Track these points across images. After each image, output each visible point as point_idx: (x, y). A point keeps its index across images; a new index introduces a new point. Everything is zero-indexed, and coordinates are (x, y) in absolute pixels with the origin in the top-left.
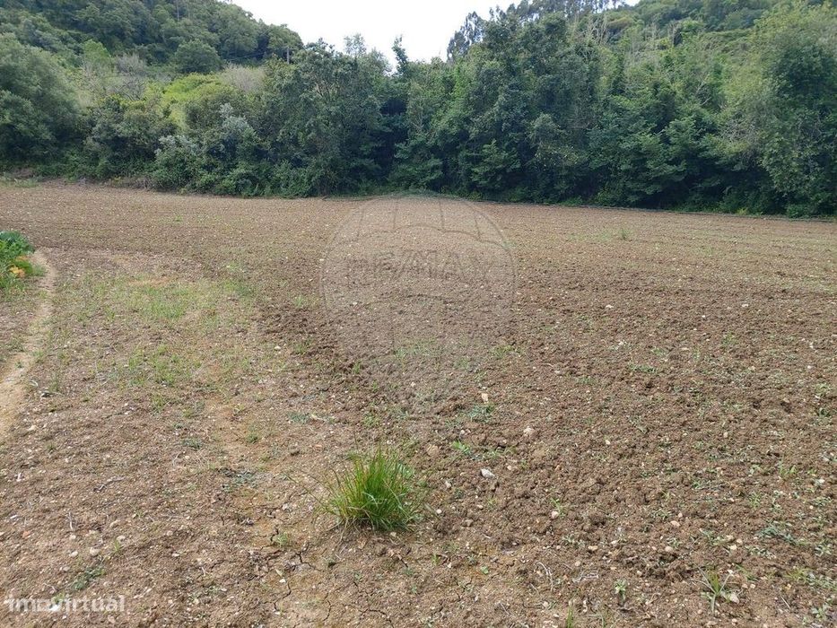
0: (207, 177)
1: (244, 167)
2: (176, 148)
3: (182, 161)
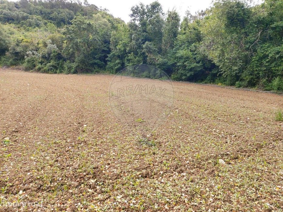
1: (52, 63)
2: (32, 56)
3: (33, 60)
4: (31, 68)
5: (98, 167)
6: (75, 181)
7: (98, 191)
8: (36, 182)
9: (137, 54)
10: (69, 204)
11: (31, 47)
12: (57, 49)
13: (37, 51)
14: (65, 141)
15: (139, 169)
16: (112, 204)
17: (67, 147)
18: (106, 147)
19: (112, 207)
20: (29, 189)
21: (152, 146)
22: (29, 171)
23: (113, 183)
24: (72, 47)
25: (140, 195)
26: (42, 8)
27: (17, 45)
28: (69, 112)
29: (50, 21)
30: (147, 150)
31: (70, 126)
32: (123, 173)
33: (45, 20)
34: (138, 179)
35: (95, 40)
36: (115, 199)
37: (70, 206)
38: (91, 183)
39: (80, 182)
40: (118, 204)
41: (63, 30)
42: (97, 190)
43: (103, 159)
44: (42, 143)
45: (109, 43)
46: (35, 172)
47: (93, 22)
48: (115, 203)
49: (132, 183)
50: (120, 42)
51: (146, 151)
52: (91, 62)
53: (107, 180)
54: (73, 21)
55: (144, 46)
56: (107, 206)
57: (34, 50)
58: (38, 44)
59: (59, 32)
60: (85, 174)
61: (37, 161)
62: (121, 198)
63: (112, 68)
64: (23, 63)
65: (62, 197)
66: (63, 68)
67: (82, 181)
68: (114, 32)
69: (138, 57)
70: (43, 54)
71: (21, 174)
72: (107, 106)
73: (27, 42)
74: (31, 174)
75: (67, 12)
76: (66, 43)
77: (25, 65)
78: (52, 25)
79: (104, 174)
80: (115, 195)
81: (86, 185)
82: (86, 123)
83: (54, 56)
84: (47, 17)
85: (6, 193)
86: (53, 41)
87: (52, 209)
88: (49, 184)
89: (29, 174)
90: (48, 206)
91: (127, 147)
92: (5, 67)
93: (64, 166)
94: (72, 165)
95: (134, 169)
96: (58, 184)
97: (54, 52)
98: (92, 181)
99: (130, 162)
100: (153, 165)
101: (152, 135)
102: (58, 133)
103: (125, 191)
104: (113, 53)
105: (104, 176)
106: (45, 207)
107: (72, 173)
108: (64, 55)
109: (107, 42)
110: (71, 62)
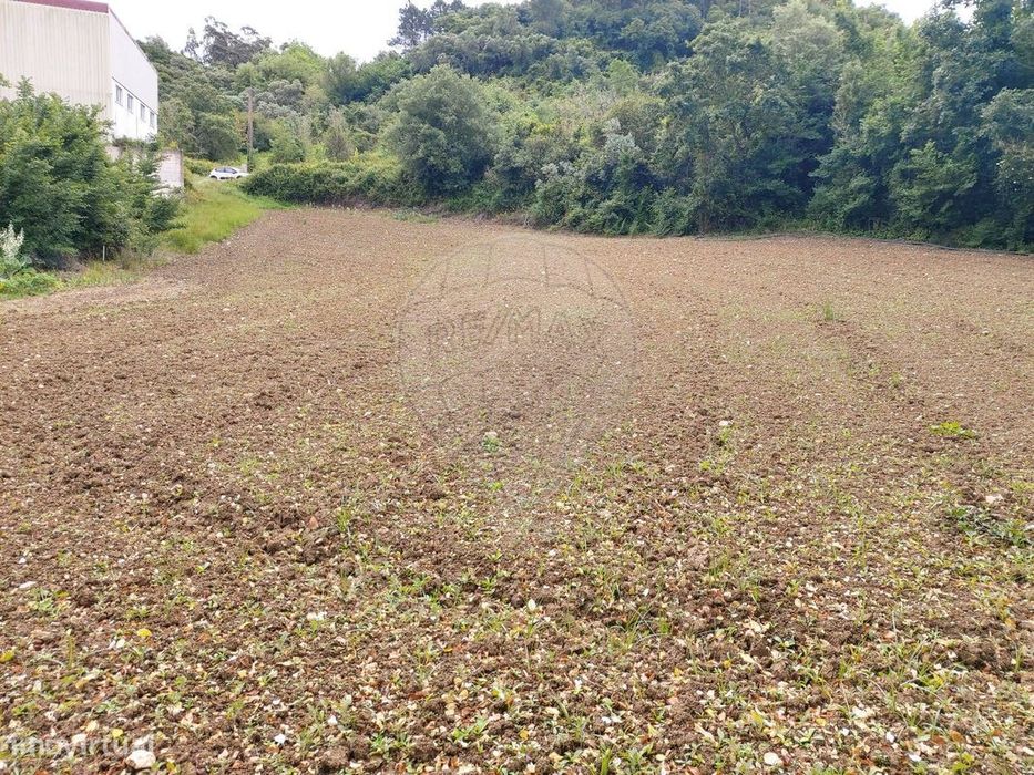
0: (577, 210)
1: (617, 198)
2: (557, 177)
3: (559, 193)
4: (552, 218)
5: (776, 582)
6: (696, 611)
7: (776, 667)
8: (573, 584)
9: (948, 150)
10: (677, 685)
11: (557, 150)
12: (637, 148)
13: (572, 160)
14: (656, 468)
15: (947, 628)
16: (831, 729)
17: (665, 490)
18: (805, 513)
19: (832, 741)
20: (554, 601)
21: (1012, 543)
22: (551, 545)
23: (837, 655)
24: (689, 139)
25: (952, 732)
26: (596, 11)
27: (517, 145)
28: (668, 368)
29: (617, 52)
30: (983, 558)
31: (673, 418)
32: (876, 626)
33: (602, 52)
34: (943, 666)
35: (775, 104)
36: (845, 716)
37: (679, 693)
38: (753, 634)
39: (711, 621)
40: (857, 738)
41: (661, 78)
42: (771, 663)
43: (795, 558)
44: (587, 463)
45: (829, 112)
46: (569, 551)
47: (773, 38)
48: (845, 732)
49: (914, 672)
50: (878, 103)
51: (982, 561)
52: (751, 189)
53: (813, 637)
54: (698, 41)
55: (987, 111)
56: (811, 730)
57: (565, 160)
58: (577, 136)
59: (645, 87)
60: (728, 594)
61: (575, 517)
62: (869, 719)
63: (830, 209)
64: (529, 203)
65: (652, 655)
66: (649, 216)
67: (720, 618)
68: (854, 65)
69: (955, 160)
70: (589, 169)
71: (532, 550)
72: (804, 357)
73: (545, 132)
74: (557, 556)
75: (677, 12)
76: (668, 125)
77: (535, 208)
78: (622, 67)
79: (799, 613)
80: (842, 699)
81: (733, 635)
82: (727, 414)
83: (626, 174)
84: (610, 38)
85: (494, 596)
86: (626, 122)
87: (625, 687)
88: (612, 601)
89: (552, 553)
90: (610, 673)
91: (895, 530)
92: (481, 215)
93: (657, 552)
94: (685, 555)
95: (926, 620)
96: (638, 606)
97: (626, 162)
98: (755, 628)
99: (905, 592)
100: (1017, 624)
101: (1009, 499)
102: (635, 436)
103: (887, 698)
104: (843, 147)
105: (799, 619)
106: (601, 671)
107: (683, 581)
108: (657, 170)
109: (819, 107)
110: (676, 193)
